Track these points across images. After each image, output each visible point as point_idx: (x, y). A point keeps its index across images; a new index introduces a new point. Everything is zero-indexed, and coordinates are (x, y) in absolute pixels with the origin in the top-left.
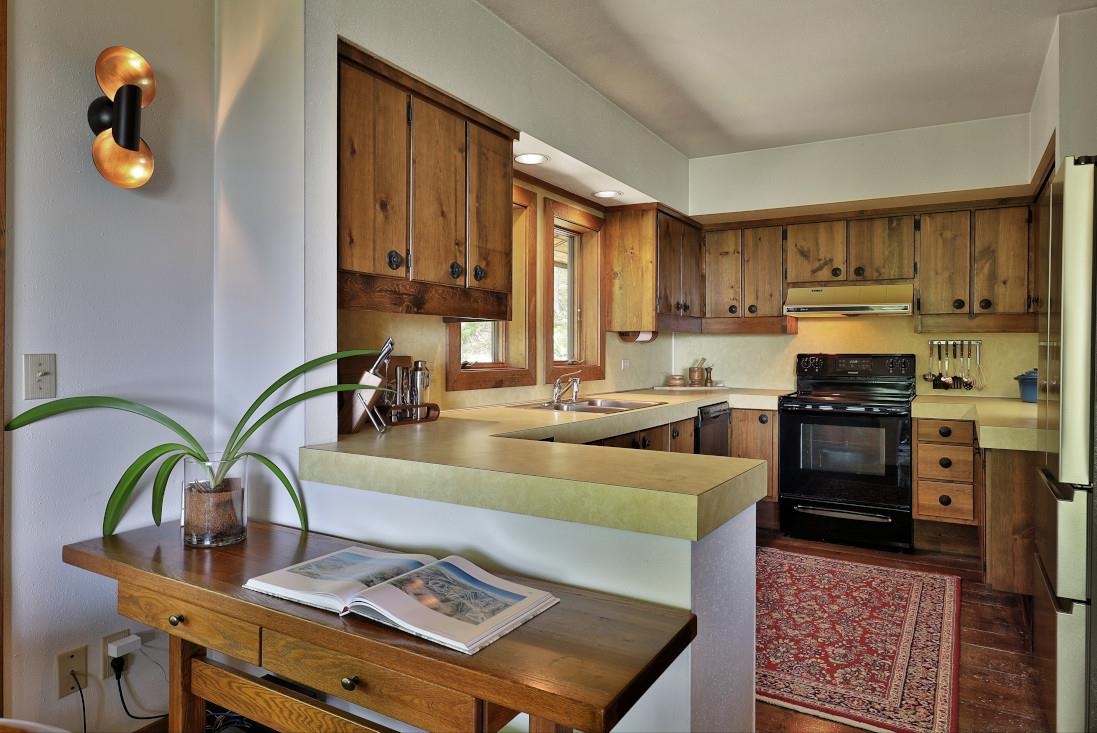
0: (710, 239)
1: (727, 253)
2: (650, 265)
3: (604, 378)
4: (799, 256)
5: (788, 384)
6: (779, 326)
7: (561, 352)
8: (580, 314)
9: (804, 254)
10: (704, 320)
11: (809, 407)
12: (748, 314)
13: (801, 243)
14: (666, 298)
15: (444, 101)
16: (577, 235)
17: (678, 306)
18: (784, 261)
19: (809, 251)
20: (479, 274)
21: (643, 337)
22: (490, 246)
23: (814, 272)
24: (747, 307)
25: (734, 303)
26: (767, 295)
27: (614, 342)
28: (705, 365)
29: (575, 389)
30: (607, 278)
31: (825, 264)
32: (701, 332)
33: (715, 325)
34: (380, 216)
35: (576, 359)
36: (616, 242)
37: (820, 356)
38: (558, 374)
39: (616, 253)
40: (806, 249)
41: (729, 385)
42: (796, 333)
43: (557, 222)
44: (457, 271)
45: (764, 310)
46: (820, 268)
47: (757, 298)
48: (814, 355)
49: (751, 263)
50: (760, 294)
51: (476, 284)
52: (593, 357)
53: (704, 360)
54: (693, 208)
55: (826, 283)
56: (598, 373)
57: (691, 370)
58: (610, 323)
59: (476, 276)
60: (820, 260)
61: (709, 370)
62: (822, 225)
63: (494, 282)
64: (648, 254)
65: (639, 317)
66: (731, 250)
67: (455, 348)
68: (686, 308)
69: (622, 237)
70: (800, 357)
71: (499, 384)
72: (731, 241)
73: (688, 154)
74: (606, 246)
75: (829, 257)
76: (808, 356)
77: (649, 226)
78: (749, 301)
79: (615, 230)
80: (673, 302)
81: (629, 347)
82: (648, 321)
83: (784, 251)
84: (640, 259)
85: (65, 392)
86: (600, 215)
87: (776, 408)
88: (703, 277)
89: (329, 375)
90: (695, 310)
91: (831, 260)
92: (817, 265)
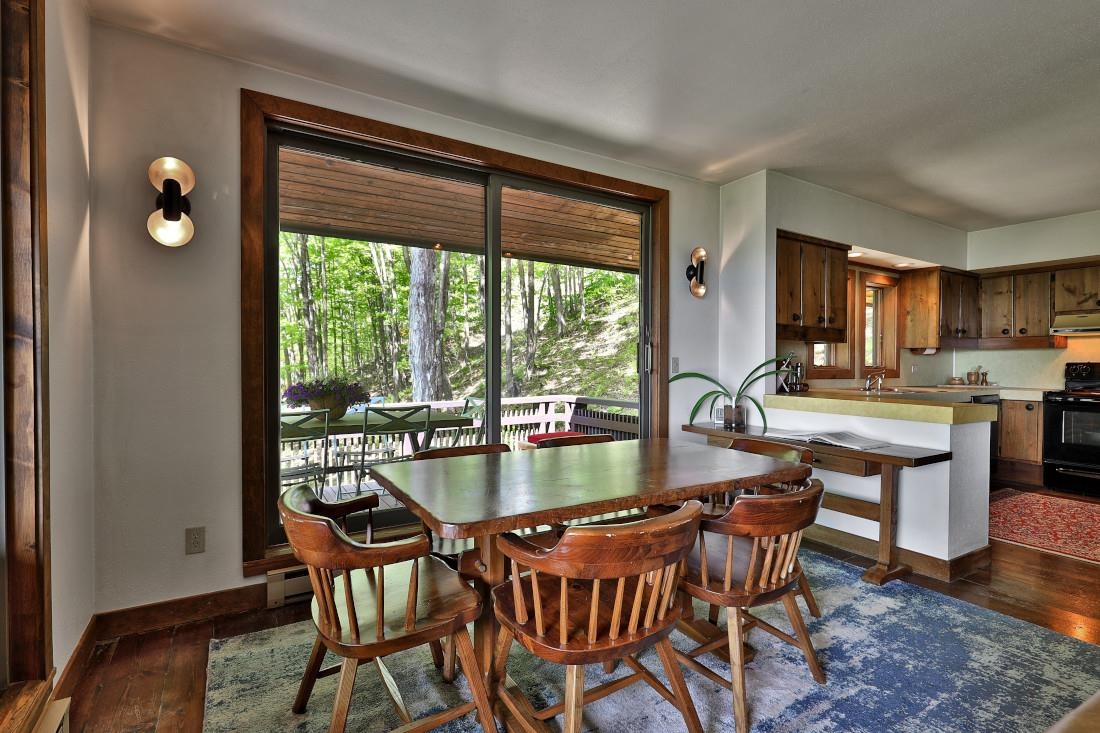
0: (985, 283)
1: (1001, 293)
2: (935, 307)
3: (899, 377)
4: (1066, 293)
5: (1058, 384)
6: (1048, 342)
7: (869, 360)
8: (882, 338)
9: (1071, 291)
10: (980, 340)
11: (1071, 399)
12: (1018, 334)
13: (1067, 283)
14: (948, 327)
15: (815, 242)
16: (880, 290)
17: (957, 331)
18: (1053, 297)
19: (1075, 288)
20: (831, 321)
21: (927, 352)
22: (836, 306)
23: (1079, 303)
24: (1018, 330)
25: (1007, 327)
26: (1036, 321)
27: (906, 356)
28: (982, 371)
29: (880, 382)
30: (902, 315)
31: (1091, 297)
32: (977, 348)
33: (989, 343)
34: (790, 299)
35: (879, 364)
36: (909, 293)
37: (1089, 364)
38: (869, 373)
39: (909, 299)
40: (1072, 287)
41: (1002, 385)
42: (1066, 347)
43: (868, 284)
44: (821, 320)
45: (1032, 331)
46: (1086, 300)
47: (1027, 323)
48: (1084, 364)
49: (1021, 299)
50: (1030, 321)
51: (830, 325)
52: (891, 363)
53: (980, 367)
54: (971, 264)
55: (1091, 311)
56: (894, 374)
57: (969, 374)
58: (904, 342)
59: (830, 322)
60: (1085, 295)
61: (985, 374)
62: (1088, 270)
63: (838, 325)
64: (933, 300)
65: (926, 339)
66: (1005, 290)
67: (811, 357)
68: (964, 331)
69: (913, 289)
70: (1068, 365)
71: (834, 377)
72: (1004, 285)
73: (966, 230)
74: (901, 296)
75: (1094, 292)
76: (1076, 364)
77: (934, 282)
78: (1021, 325)
79: (909, 284)
80: (953, 328)
81: (917, 358)
82: (933, 340)
83: (1053, 289)
84: (927, 302)
85: (681, 372)
86: (897, 276)
87: (1041, 399)
88: (980, 310)
89: (773, 367)
90: (973, 333)
91: (1096, 294)
92: (1083, 298)
